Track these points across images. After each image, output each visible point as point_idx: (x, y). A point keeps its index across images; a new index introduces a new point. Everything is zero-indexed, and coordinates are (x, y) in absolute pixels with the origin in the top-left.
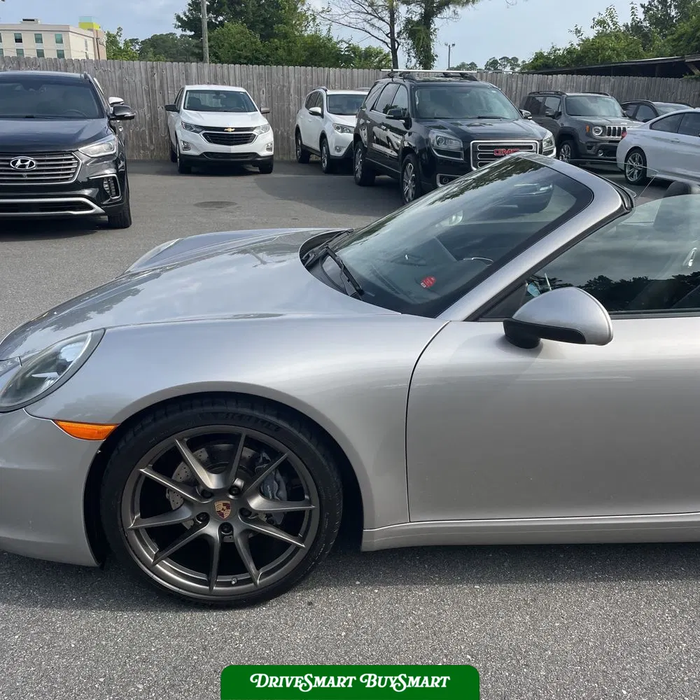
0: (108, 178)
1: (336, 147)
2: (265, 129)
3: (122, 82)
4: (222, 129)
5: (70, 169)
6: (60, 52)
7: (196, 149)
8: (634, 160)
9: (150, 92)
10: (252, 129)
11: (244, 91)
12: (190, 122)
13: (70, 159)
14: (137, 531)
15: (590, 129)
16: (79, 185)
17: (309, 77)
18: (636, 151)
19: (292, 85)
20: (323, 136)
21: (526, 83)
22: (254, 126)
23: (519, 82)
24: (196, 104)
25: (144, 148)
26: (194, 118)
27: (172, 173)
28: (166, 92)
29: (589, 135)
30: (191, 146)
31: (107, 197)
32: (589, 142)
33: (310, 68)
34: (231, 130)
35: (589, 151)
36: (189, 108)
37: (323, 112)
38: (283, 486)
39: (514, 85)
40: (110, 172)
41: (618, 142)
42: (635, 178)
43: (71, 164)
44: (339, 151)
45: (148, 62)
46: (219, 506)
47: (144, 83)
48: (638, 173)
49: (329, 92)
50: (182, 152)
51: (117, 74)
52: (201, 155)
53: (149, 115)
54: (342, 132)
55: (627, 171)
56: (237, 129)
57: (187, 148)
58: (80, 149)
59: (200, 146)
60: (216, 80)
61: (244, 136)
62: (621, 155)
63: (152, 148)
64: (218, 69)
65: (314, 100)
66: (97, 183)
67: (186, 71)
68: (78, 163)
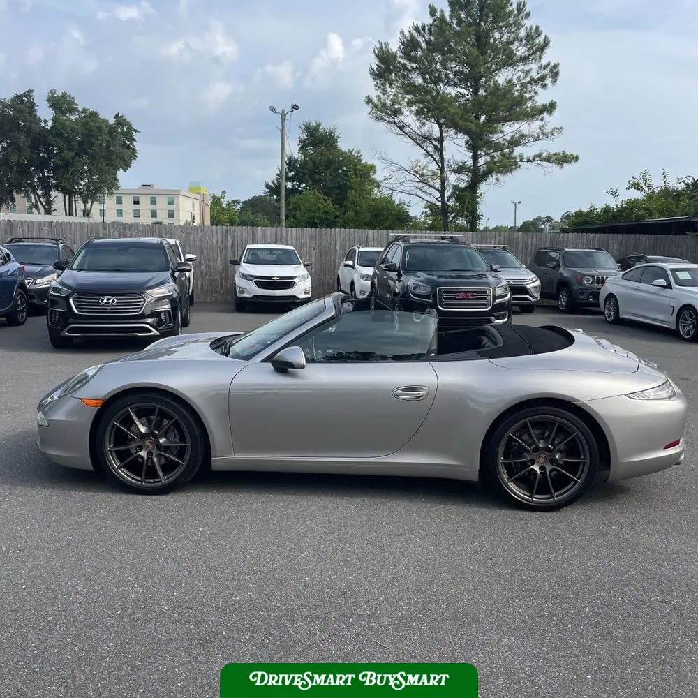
0: (165, 311)
1: (361, 291)
2: (304, 277)
3: (201, 242)
4: (270, 278)
5: (139, 305)
6: (170, 212)
7: (249, 293)
8: (610, 303)
9: (224, 249)
10: (294, 277)
11: (293, 248)
12: (245, 272)
13: (140, 299)
14: (111, 451)
15: (581, 278)
16: (143, 316)
17: (352, 237)
18: (611, 296)
19: (338, 243)
20: (353, 283)
21: (540, 239)
22: (295, 275)
23: (534, 239)
24: (255, 258)
25: (216, 292)
26: (248, 269)
27: (230, 311)
28: (236, 249)
29: (580, 283)
30: (245, 290)
31: (163, 323)
32: (580, 289)
33: (353, 230)
34: (276, 278)
35: (581, 297)
36: (248, 262)
37: (354, 264)
38: (178, 437)
39: (530, 242)
40: (167, 307)
41: (600, 289)
42: (612, 318)
43: (140, 302)
44: (363, 295)
45: (223, 227)
46: (147, 442)
47: (219, 242)
48: (614, 314)
49: (362, 249)
50: (238, 295)
51: (199, 235)
52: (253, 298)
53: (222, 267)
54: (366, 280)
55: (606, 313)
56: (281, 278)
57: (242, 292)
58: (147, 292)
59: (252, 290)
60: (277, 240)
61: (287, 283)
62: (602, 300)
63: (222, 292)
64: (279, 232)
65: (350, 256)
66: (156, 315)
67: (253, 232)
68: (145, 301)
